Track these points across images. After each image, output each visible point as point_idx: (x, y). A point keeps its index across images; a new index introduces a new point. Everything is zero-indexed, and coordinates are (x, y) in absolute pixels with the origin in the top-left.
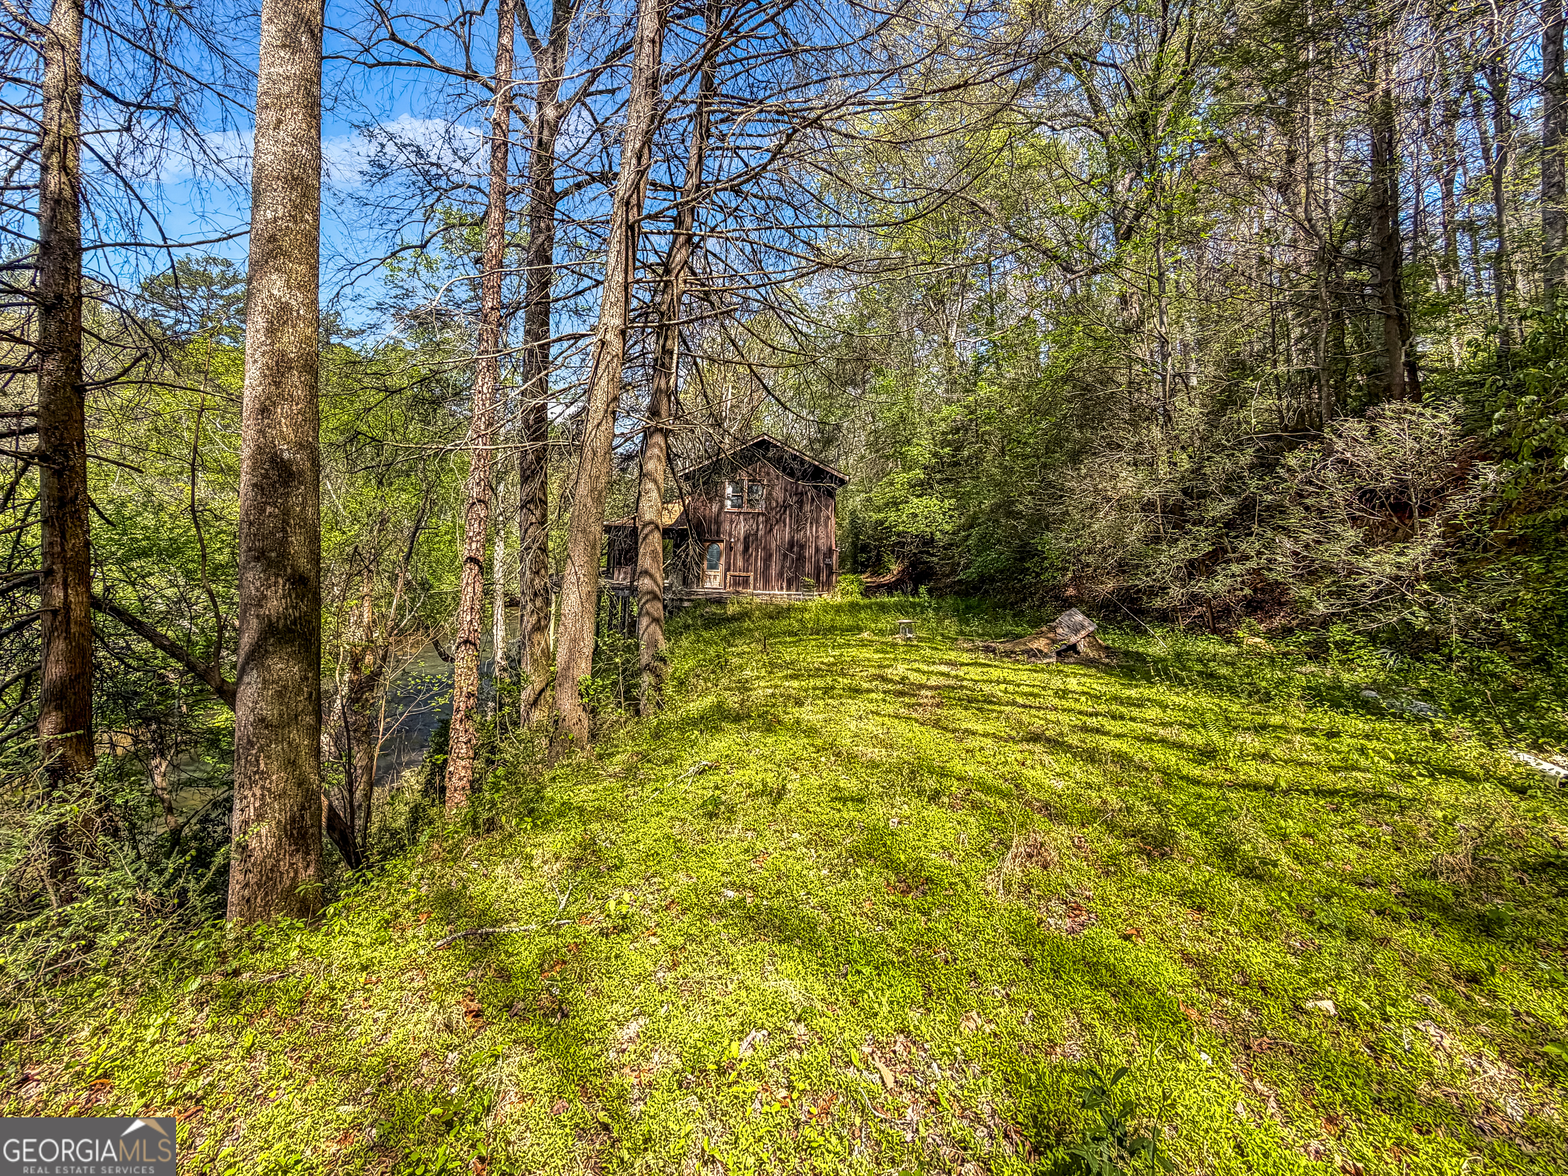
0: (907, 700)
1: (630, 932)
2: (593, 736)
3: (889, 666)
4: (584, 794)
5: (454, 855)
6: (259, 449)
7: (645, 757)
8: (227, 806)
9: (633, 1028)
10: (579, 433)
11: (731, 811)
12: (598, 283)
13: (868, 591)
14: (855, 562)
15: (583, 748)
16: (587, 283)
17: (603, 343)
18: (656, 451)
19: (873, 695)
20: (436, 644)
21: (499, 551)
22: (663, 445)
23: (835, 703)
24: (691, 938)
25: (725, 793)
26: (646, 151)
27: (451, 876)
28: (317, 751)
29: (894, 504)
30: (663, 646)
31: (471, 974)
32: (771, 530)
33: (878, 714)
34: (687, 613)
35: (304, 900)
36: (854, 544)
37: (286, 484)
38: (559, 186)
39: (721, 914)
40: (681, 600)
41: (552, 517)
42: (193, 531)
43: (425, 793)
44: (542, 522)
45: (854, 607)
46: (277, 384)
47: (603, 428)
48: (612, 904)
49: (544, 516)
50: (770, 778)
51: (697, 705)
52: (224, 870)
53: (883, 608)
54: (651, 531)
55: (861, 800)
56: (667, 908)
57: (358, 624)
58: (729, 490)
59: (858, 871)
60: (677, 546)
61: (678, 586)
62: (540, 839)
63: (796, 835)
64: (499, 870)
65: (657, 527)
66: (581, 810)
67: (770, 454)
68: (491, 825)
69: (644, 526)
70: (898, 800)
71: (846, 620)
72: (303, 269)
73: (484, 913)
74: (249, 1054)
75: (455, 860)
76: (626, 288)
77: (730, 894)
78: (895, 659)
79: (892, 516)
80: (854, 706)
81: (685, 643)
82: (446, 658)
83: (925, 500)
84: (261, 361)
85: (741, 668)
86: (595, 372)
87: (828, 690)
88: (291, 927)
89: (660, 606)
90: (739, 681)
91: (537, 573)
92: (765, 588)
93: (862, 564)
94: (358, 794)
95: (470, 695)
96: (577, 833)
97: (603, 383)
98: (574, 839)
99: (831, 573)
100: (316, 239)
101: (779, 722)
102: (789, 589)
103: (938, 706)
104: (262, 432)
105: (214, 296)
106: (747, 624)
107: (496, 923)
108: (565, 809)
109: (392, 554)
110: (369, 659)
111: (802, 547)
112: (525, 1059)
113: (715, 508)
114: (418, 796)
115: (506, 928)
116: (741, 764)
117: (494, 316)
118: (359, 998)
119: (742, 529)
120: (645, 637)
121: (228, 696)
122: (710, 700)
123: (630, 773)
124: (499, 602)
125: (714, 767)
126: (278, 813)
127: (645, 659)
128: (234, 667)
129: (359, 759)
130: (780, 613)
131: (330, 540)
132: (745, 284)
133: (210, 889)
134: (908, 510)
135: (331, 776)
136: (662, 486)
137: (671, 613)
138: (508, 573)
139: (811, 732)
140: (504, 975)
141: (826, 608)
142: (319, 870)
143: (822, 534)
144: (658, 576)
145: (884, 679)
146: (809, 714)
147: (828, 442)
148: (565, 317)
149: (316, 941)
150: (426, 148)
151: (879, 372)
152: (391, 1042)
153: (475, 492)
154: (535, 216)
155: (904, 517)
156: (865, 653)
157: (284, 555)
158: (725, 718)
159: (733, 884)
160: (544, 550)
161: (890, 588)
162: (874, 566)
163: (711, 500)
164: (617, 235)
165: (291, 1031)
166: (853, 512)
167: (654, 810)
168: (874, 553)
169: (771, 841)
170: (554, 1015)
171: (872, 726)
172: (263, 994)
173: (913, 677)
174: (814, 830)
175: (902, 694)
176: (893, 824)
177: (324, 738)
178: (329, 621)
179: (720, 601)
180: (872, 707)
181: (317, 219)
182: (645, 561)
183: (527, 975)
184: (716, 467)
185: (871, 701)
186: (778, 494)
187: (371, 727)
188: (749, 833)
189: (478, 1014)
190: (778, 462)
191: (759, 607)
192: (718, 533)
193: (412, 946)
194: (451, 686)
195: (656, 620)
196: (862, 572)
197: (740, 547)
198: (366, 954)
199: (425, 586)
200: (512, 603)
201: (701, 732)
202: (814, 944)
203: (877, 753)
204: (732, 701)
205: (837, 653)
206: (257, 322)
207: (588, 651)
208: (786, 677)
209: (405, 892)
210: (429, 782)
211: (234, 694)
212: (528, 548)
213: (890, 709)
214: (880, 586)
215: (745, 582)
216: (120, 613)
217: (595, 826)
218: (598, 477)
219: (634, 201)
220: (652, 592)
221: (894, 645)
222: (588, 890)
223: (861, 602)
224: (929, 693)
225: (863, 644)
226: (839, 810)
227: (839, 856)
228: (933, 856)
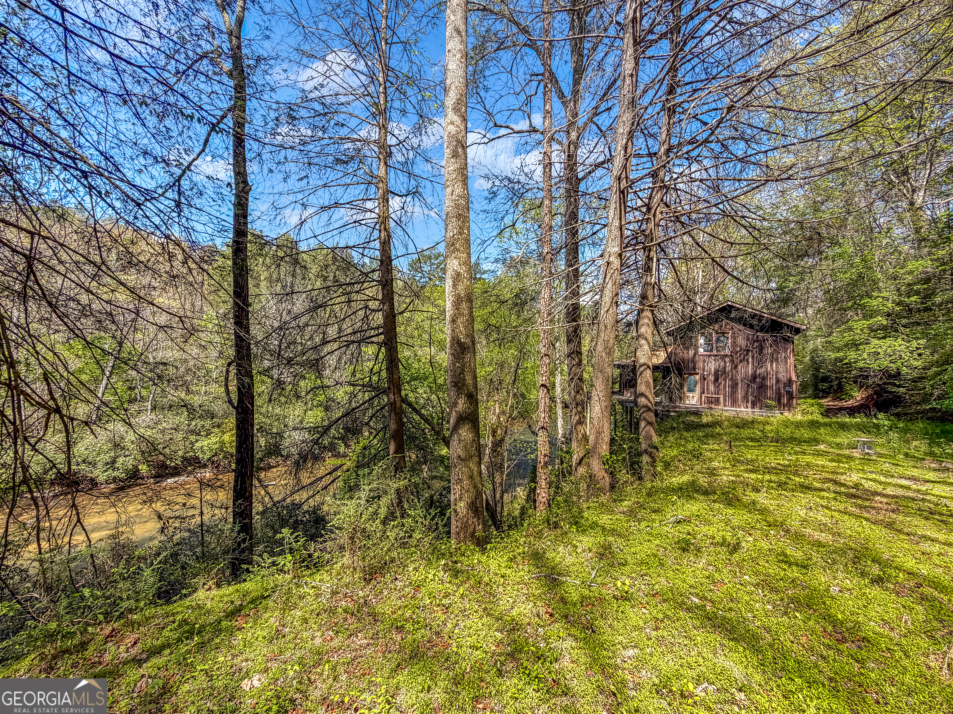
0: (859, 502)
1: (630, 601)
2: (612, 487)
3: (842, 474)
4: (605, 519)
5: (539, 535)
6: (453, 338)
7: (642, 507)
8: (448, 490)
9: (631, 652)
10: (596, 317)
11: (699, 550)
12: (605, 226)
13: (828, 412)
14: (816, 389)
15: (605, 494)
16: (598, 227)
17: (608, 263)
18: (646, 321)
19: (825, 494)
20: (530, 426)
21: (558, 379)
22: (650, 316)
23: (789, 494)
24: (667, 616)
25: (695, 539)
26: (630, 143)
27: (539, 545)
28: (480, 473)
29: (855, 345)
30: (656, 439)
31: (548, 595)
32: (736, 367)
33: (827, 508)
34: (673, 419)
35: (478, 539)
36: (815, 376)
37: (463, 353)
38: (580, 176)
39: (688, 610)
40: (668, 411)
41: (585, 362)
42: (431, 370)
43: (527, 501)
44: (580, 364)
45: (813, 425)
46: (458, 309)
47: (610, 312)
48: (619, 584)
49: (581, 361)
50: (728, 536)
51: (677, 480)
52: (449, 518)
53: (843, 427)
54: (645, 370)
55: (805, 567)
56: (654, 596)
57: (494, 414)
58: (702, 341)
59: (797, 614)
60: (664, 377)
61: (666, 402)
62: (581, 538)
63: (745, 577)
64: (560, 549)
65: (649, 367)
66: (604, 529)
67: (733, 315)
68: (556, 526)
69: (641, 366)
70: (840, 575)
71: (806, 434)
72: (465, 255)
73: (553, 568)
74: (462, 596)
75: (540, 538)
76: (621, 228)
77: (695, 600)
78: (850, 469)
79: (852, 355)
80: (805, 498)
81: (671, 439)
82: (534, 433)
83: (888, 341)
84: (452, 299)
85: (711, 460)
86: (604, 281)
87: (781, 485)
88: (474, 549)
89: (652, 415)
90: (709, 469)
91: (578, 392)
92: (733, 406)
93: (823, 391)
94: (498, 496)
95: (545, 456)
96: (601, 539)
97: (609, 286)
98: (599, 543)
99: (791, 396)
100: (469, 240)
101: (738, 500)
102: (753, 407)
103: (893, 511)
104: (453, 331)
105: (433, 264)
106: (718, 430)
107: (559, 574)
108: (594, 526)
109: (509, 379)
110: (499, 431)
111: (764, 378)
112: (574, 644)
113: (691, 352)
114: (524, 502)
115: (564, 579)
116: (708, 523)
117: (549, 257)
118: (501, 589)
119: (712, 365)
120: (644, 432)
121: (447, 443)
122: (686, 478)
123: (631, 513)
124: (559, 406)
125: (686, 521)
126: (467, 498)
127: (644, 446)
128: (448, 430)
129: (498, 479)
130: (745, 424)
131: (481, 372)
132: (706, 205)
133: (445, 525)
134: (869, 349)
135: (486, 484)
136: (651, 342)
137: (662, 419)
138: (563, 390)
139: (763, 511)
140: (563, 600)
141: (786, 424)
142: (483, 527)
143: (781, 369)
144: (650, 397)
145: (836, 482)
146: (762, 499)
147: (785, 302)
148: (587, 248)
149: (484, 559)
150: (512, 177)
151: (834, 243)
152: (514, 613)
153: (543, 350)
154: (568, 195)
155: (865, 356)
156: (820, 461)
157: (464, 385)
158: (697, 491)
159: (697, 595)
160: (581, 379)
161: (852, 411)
162: (836, 392)
163: (687, 349)
164: (614, 198)
165: (476, 593)
166: (815, 350)
167: (647, 538)
168: (836, 383)
169: (726, 575)
170: (588, 629)
171: (822, 516)
172: (465, 574)
173: (868, 485)
174: (762, 578)
175: (854, 496)
176: (834, 590)
177: (483, 467)
178: (482, 413)
179: (697, 413)
180: (824, 502)
181: (469, 232)
182: (641, 388)
183: (575, 605)
184: (690, 327)
185: (823, 498)
186: (741, 341)
187: (501, 466)
188: (711, 568)
189: (551, 615)
190: (740, 320)
191: (728, 419)
192: (694, 369)
193: (522, 573)
194: (537, 450)
195: (650, 423)
196: (823, 397)
197: (712, 378)
198: (503, 571)
199: (523, 396)
200: (566, 406)
201: (679, 498)
202: (757, 651)
203: (823, 537)
204: (703, 481)
205: (793, 458)
206: (449, 282)
207: (607, 439)
208: (746, 471)
209: (518, 548)
210: (528, 496)
211: (449, 443)
212: (572, 379)
213: (842, 507)
214: (841, 409)
215: (717, 401)
216: (410, 405)
217: (611, 539)
218: (608, 341)
219: (623, 176)
220: (646, 406)
221: (850, 458)
222: (607, 572)
223: (822, 420)
224: (885, 500)
225: (819, 454)
226: (785, 570)
227: (782, 600)
228: (872, 623)
